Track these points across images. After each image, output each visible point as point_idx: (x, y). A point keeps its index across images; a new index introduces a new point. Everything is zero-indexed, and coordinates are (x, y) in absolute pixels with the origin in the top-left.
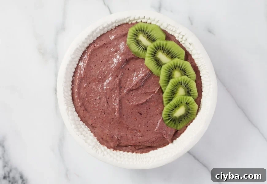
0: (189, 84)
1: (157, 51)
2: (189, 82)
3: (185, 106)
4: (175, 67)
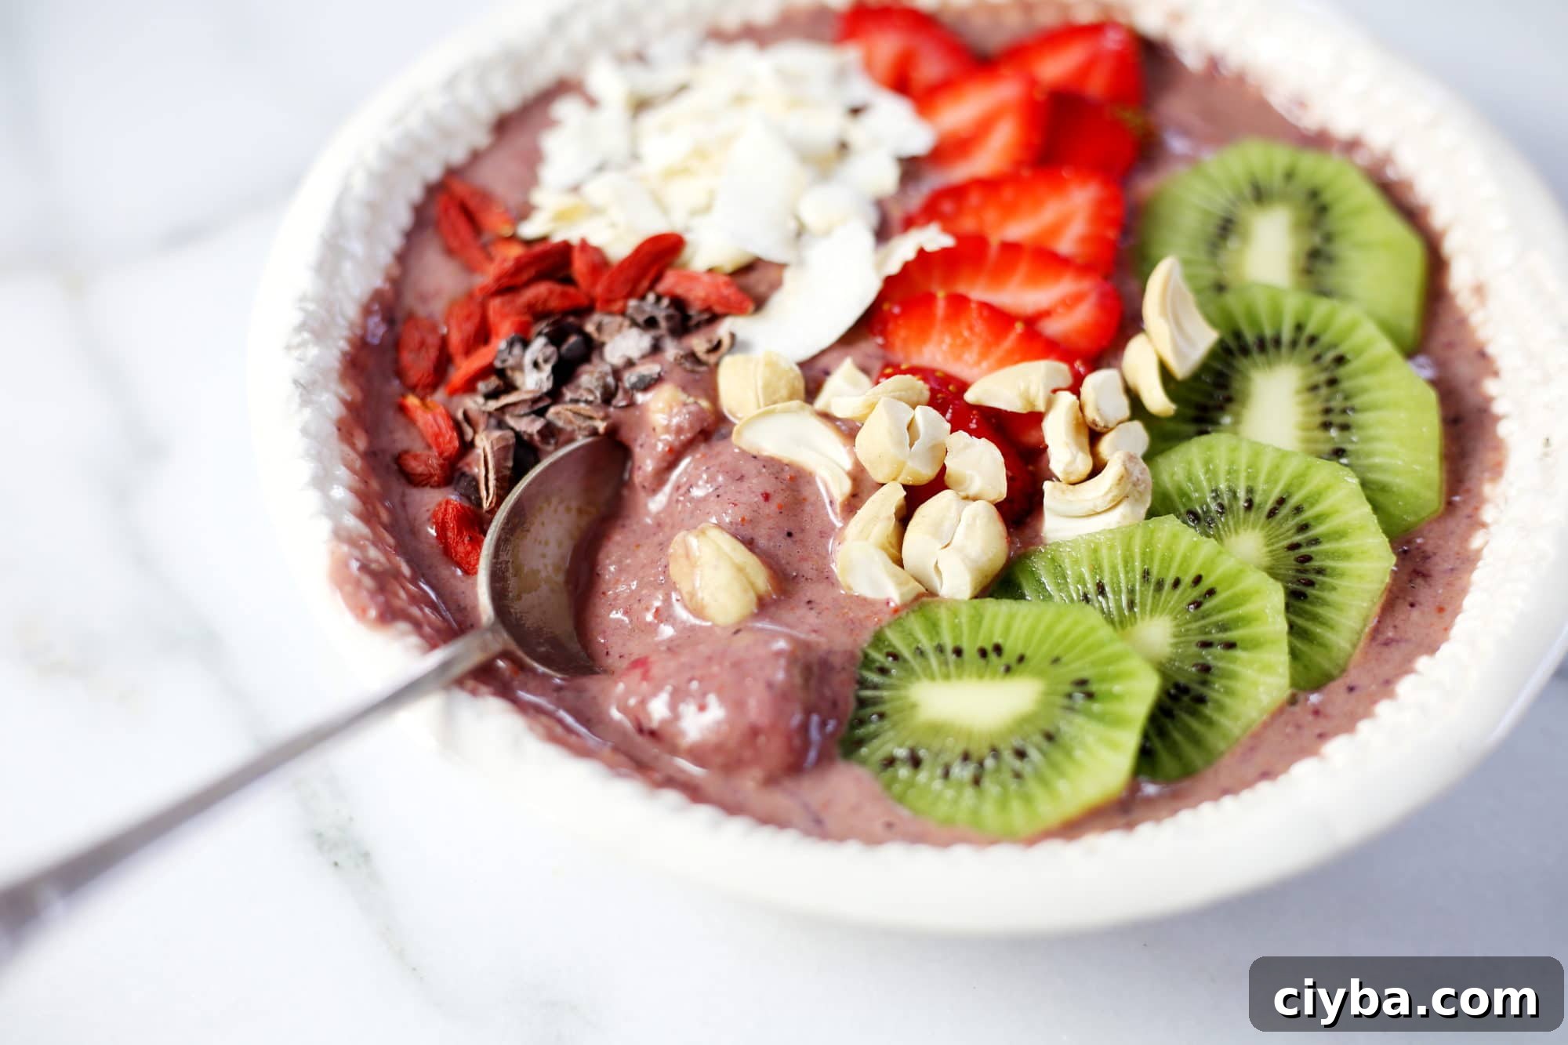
0: (1238, 653)
1: (1284, 350)
2: (1254, 644)
3: (1048, 694)
4: (1281, 501)
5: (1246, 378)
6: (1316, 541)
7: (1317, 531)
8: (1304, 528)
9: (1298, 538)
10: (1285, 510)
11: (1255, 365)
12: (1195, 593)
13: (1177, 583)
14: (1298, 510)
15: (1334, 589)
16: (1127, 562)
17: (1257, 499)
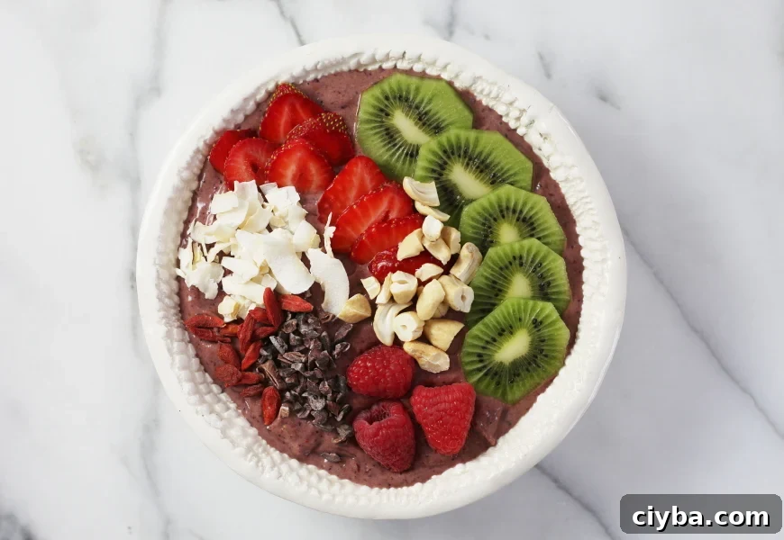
0: (544, 264)
1: (449, 162)
2: (544, 258)
3: (529, 331)
4: (501, 211)
5: (450, 181)
6: (521, 212)
7: (519, 208)
8: (514, 211)
9: (517, 215)
10: (505, 213)
11: (448, 175)
12: (517, 262)
13: (511, 263)
14: (508, 208)
15: (538, 219)
16: (493, 270)
17: (495, 216)
